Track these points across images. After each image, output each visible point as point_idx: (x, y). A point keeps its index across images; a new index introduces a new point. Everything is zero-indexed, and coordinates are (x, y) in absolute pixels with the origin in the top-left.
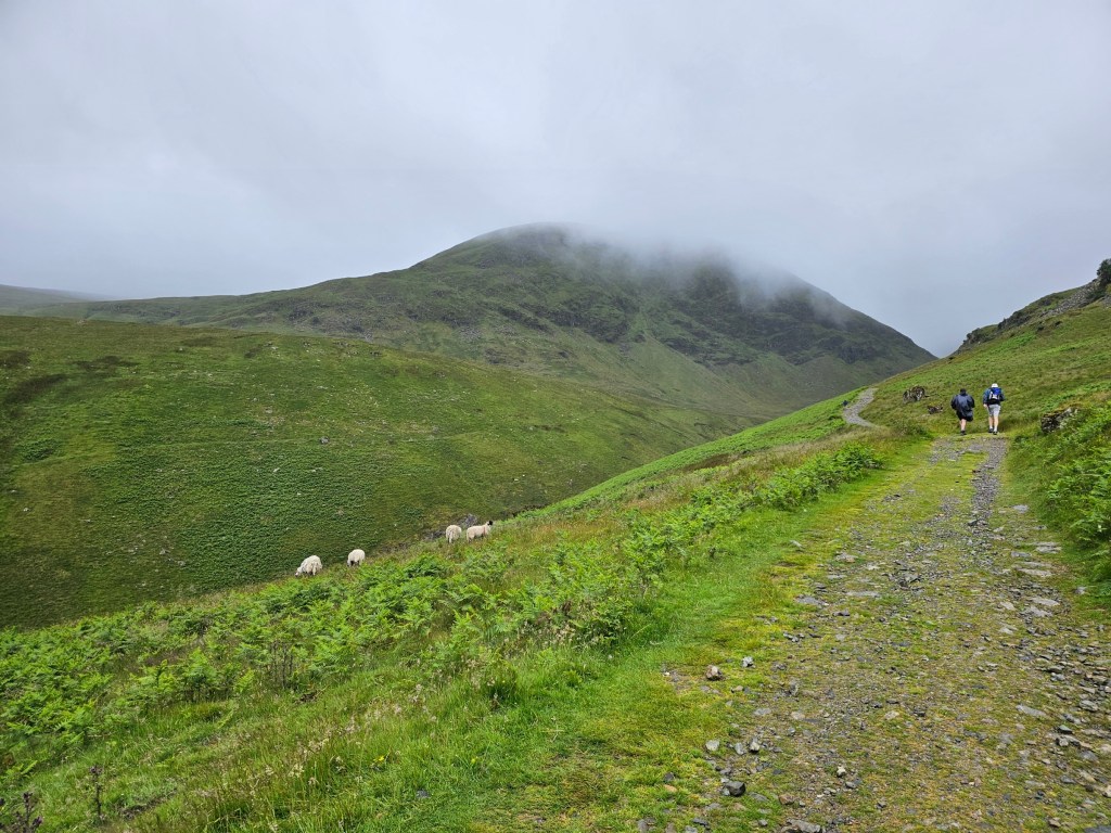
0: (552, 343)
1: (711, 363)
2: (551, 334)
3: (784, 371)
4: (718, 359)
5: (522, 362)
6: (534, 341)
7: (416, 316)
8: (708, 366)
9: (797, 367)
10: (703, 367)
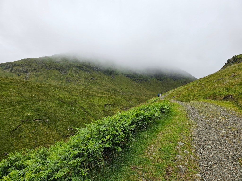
0: (90, 76)
1: (137, 81)
2: (91, 73)
3: (157, 83)
4: (139, 80)
5: (78, 81)
6: (84, 75)
7: (48, 68)
8: (136, 82)
9: (161, 82)
10: (135, 82)
